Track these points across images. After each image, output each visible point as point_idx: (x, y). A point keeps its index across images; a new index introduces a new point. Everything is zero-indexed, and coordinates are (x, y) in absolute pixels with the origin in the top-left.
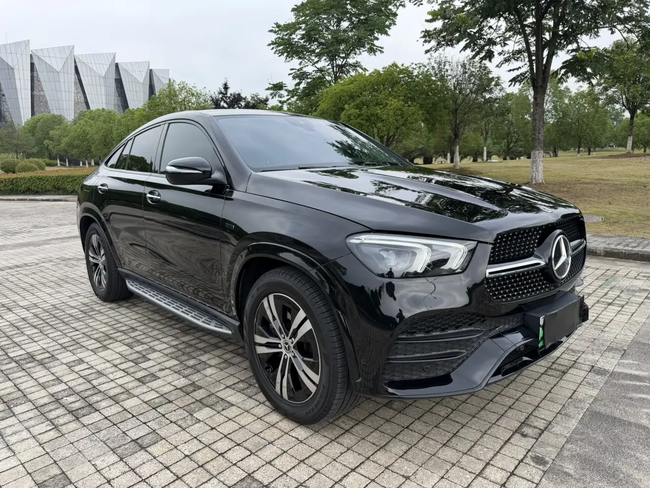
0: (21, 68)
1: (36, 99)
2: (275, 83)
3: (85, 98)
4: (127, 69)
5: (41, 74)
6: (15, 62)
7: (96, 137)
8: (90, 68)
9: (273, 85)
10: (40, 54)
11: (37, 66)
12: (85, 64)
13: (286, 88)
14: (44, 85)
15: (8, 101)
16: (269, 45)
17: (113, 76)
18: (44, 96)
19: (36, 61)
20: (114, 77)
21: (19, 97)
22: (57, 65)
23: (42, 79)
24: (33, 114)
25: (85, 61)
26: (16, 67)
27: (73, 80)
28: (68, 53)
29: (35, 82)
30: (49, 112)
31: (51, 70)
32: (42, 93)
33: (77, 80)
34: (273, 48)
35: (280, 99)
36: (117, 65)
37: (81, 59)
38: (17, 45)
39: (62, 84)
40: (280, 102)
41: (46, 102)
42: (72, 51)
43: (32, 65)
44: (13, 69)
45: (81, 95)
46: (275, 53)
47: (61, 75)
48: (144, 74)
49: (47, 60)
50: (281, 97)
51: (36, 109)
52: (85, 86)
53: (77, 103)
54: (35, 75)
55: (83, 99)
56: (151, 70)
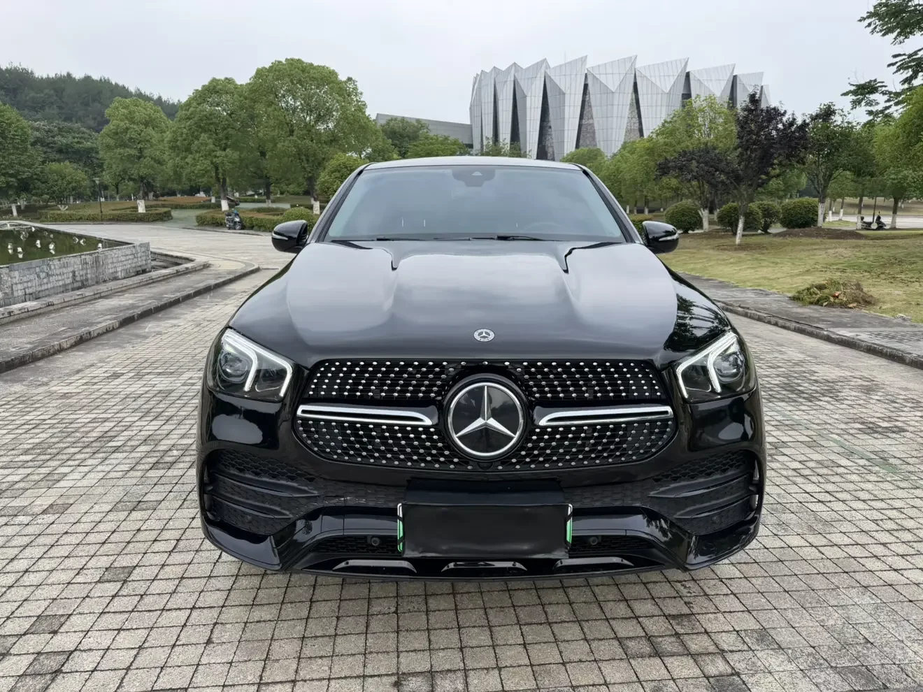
0: (573, 92)
1: (583, 129)
2: (862, 82)
3: (641, 123)
4: (701, 79)
5: (594, 98)
6: (568, 85)
7: (627, 176)
8: (652, 82)
9: (857, 85)
10: (595, 72)
11: (590, 87)
12: (647, 79)
13: (884, 89)
14: (594, 110)
15: (553, 133)
16: (863, 19)
17: (680, 90)
18: (592, 125)
19: (590, 82)
20: (682, 92)
21: (566, 128)
22: (612, 83)
23: (593, 103)
24: (577, 146)
25: (648, 75)
26: (568, 92)
27: (629, 102)
28: (628, 65)
29: (586, 107)
30: (596, 145)
31: (606, 91)
32: (591, 121)
33: (634, 101)
34: (869, 25)
35: (870, 108)
36: (688, 75)
37: (643, 73)
38: (572, 64)
39: (615, 107)
40: (870, 113)
41: (594, 133)
42: (633, 63)
43: (586, 86)
44: (564, 94)
45: (636, 120)
46: (872, 32)
47: (616, 96)
48: (723, 84)
49: (602, 79)
50: (871, 105)
51: (581, 142)
52: (642, 109)
53: (628, 131)
54: (587, 99)
55: (637, 125)
56: (735, 77)
